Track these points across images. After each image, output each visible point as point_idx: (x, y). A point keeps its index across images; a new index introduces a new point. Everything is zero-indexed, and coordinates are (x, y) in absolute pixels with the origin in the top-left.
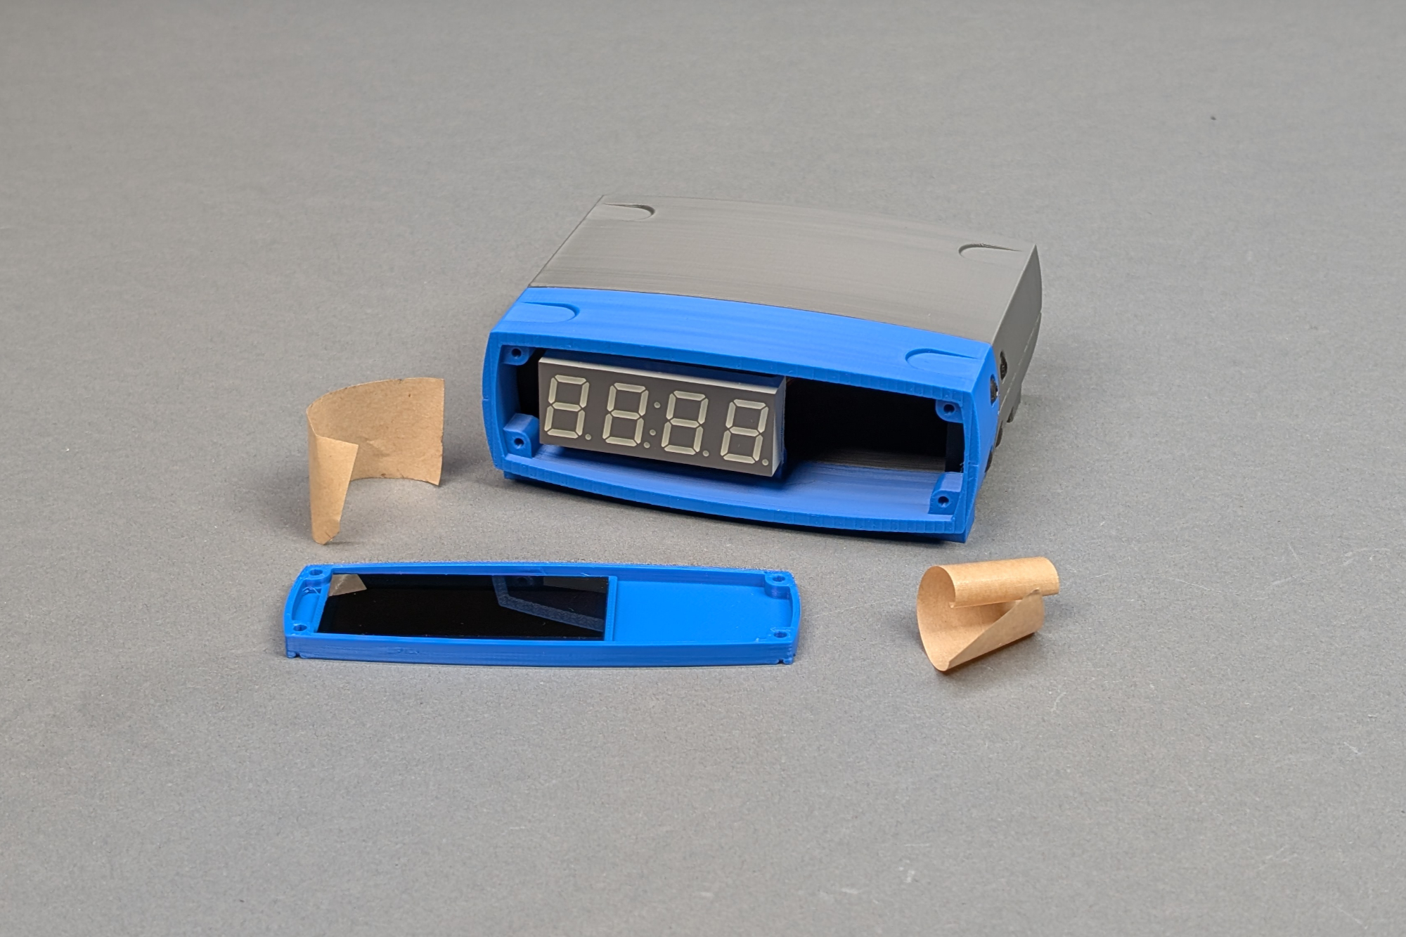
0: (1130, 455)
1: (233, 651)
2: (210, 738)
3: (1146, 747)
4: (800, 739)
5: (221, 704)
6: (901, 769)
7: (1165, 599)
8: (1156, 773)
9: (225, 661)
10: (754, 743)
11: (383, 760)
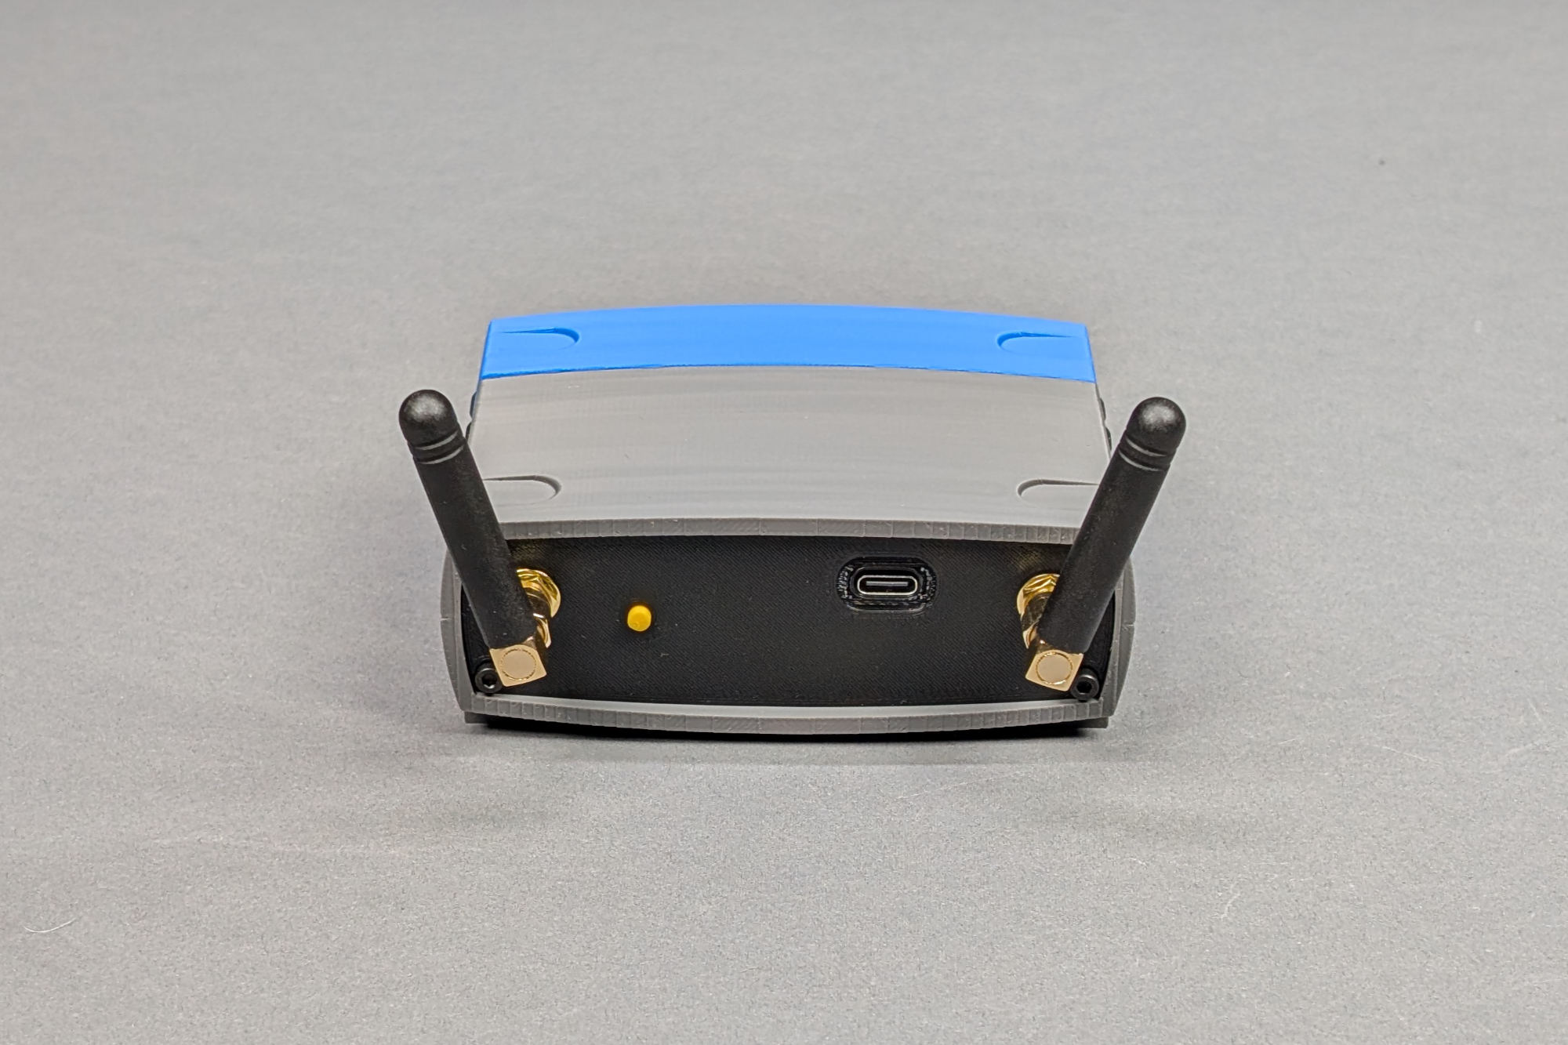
0: (1323, 585)
1: (158, 841)
2: (127, 954)
3: (1345, 964)
4: (895, 955)
5: (142, 911)
6: (1026, 994)
7: (1368, 772)
8: (1358, 998)
9: (147, 854)
10: (835, 960)
11: (354, 983)
